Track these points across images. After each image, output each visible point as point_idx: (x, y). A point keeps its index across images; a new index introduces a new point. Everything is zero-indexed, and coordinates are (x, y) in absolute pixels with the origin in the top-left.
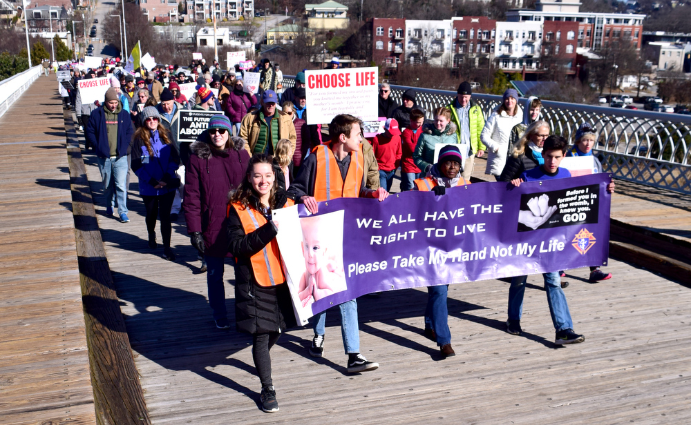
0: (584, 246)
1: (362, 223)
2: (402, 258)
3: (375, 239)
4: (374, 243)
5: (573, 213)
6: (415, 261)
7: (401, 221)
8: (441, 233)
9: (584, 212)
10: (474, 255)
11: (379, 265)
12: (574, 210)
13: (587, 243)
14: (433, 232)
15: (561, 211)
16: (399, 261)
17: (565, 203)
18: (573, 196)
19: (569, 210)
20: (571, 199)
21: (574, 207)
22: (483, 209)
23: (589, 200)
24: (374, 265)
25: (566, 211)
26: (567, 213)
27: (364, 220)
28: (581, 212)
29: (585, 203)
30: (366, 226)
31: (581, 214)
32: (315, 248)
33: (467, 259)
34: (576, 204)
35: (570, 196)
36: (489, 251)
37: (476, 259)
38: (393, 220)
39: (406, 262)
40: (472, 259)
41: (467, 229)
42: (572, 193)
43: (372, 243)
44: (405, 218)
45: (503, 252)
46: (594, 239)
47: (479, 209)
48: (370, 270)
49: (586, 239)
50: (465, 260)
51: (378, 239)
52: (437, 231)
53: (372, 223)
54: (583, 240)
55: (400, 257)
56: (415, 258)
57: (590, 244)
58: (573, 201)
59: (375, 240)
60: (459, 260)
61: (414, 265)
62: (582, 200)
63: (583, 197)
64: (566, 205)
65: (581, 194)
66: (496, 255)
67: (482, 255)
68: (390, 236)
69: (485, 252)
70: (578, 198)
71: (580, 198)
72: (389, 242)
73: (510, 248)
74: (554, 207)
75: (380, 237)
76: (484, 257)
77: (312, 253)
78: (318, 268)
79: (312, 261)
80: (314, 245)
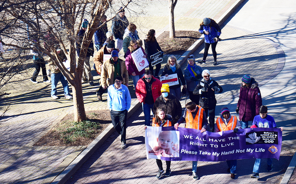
0: (273, 151)
1: (186, 137)
5: (268, 140)
6: (208, 153)
7: (200, 140)
9: (273, 140)
10: (230, 152)
11: (194, 153)
14: (213, 146)
15: (263, 139)
16: (202, 152)
17: (264, 136)
19: (266, 139)
20: (267, 135)
21: (268, 138)
22: (233, 138)
23: (274, 136)
25: (265, 139)
28: (271, 140)
29: (273, 137)
30: (188, 138)
31: (272, 141)
34: (269, 137)
35: (266, 134)
39: (204, 153)
40: (228, 154)
41: (227, 145)
42: (266, 133)
43: (190, 144)
45: (241, 151)
47: (231, 138)
48: (190, 153)
50: (226, 154)
52: (215, 145)
57: (276, 151)
58: (268, 136)
62: (271, 136)
63: (272, 135)
64: (265, 137)
65: (271, 134)
66: (238, 152)
67: (232, 152)
68: (197, 143)
69: (234, 151)
70: (270, 135)
71: (271, 135)
72: (197, 145)
73: (244, 150)
74: (260, 137)
75: (193, 142)
76: (233, 153)
77: (166, 142)
78: (168, 147)
79: (166, 145)
80: (168, 140)
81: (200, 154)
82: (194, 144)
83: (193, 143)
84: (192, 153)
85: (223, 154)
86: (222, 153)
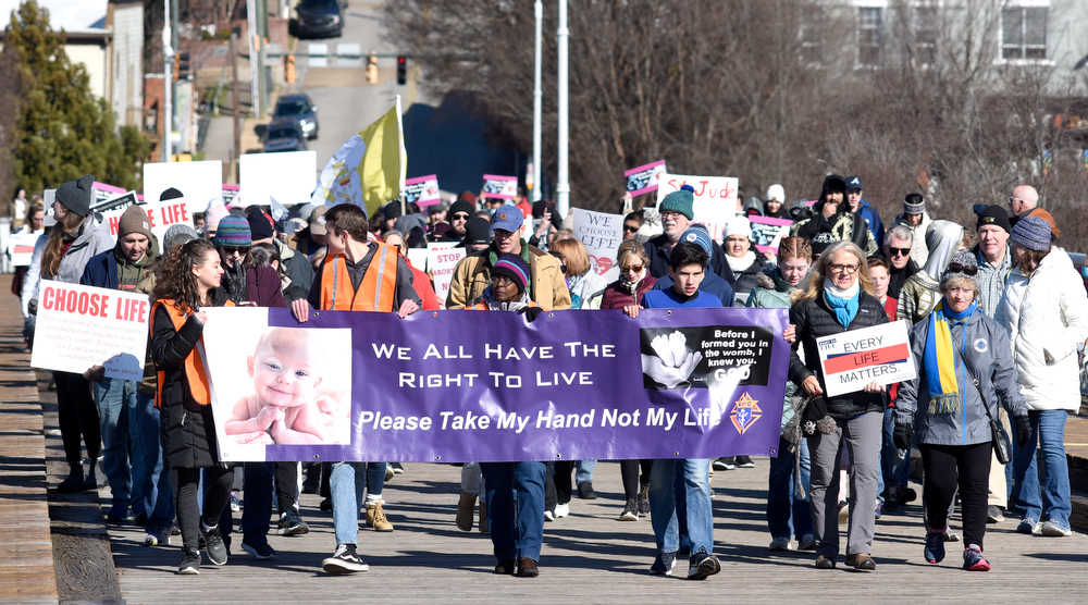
0: (743, 420)
1: (382, 351)
2: (454, 416)
3: (405, 377)
4: (405, 383)
5: (730, 366)
6: (476, 421)
7: (447, 356)
8: (514, 382)
9: (747, 365)
10: (573, 419)
11: (418, 422)
12: (730, 362)
13: (749, 416)
14: (502, 380)
15: (710, 363)
16: (451, 420)
17: (713, 349)
18: (729, 339)
19: (722, 362)
20: (725, 344)
21: (730, 357)
22: (586, 350)
23: (755, 350)
24: (409, 420)
25: (717, 362)
26: (720, 367)
27: (384, 347)
28: (742, 365)
29: (749, 352)
30: (388, 355)
31: (741, 369)
32: (299, 373)
33: (561, 425)
34: (734, 353)
35: (722, 339)
36: (599, 416)
37: (576, 425)
38: (432, 351)
39: (461, 423)
40: (568, 425)
41: (562, 379)
42: (724, 335)
43: (401, 385)
44: (454, 351)
45: (625, 419)
46: (760, 411)
47: (579, 350)
48: (402, 427)
49: (747, 410)
50: (557, 426)
51: (409, 378)
52: (508, 378)
53: (395, 351)
54: (743, 411)
55: (451, 413)
56: (475, 417)
57: (753, 418)
58: (729, 349)
59: (406, 379)
60: (548, 426)
61: (474, 427)
62: (744, 349)
63: (747, 344)
64: (717, 353)
65: (742, 340)
66: (613, 423)
67: (587, 420)
68: (429, 377)
69: (591, 416)
70: (737, 345)
71: (741, 345)
72: (429, 385)
73: (637, 414)
74: (698, 354)
75: (413, 376)
76: (590, 424)
77: (290, 377)
78: (300, 401)
79: (287, 389)
80: (298, 369)
81: (444, 427)
82: (416, 382)
83: (413, 379)
84: (406, 423)
85: (544, 423)
86: (540, 418)
